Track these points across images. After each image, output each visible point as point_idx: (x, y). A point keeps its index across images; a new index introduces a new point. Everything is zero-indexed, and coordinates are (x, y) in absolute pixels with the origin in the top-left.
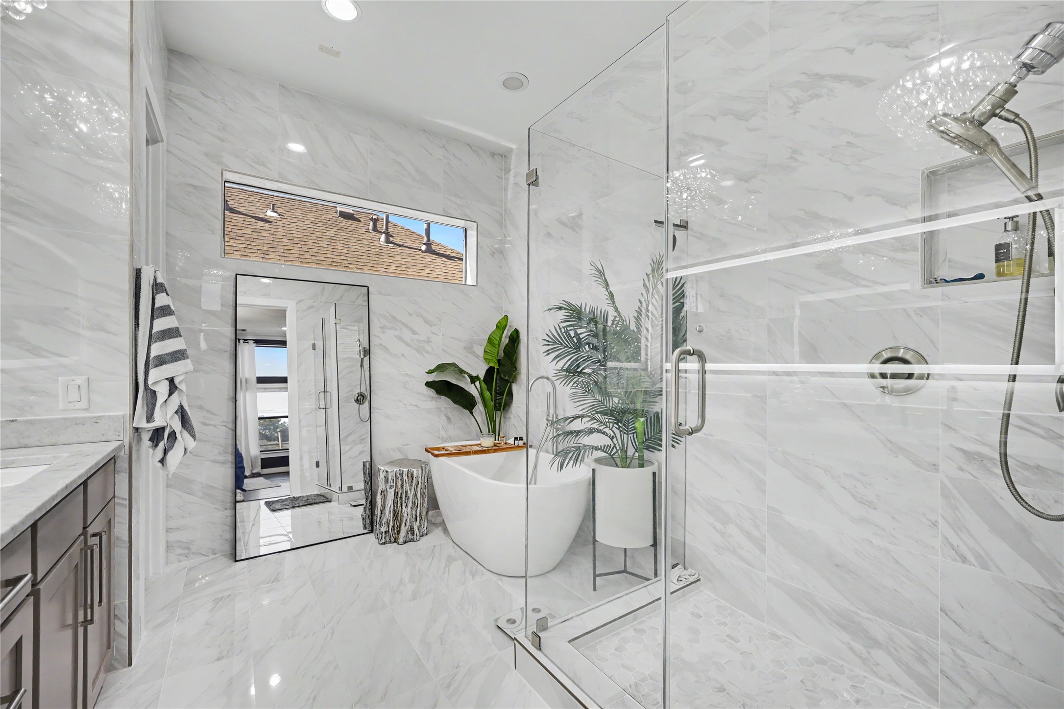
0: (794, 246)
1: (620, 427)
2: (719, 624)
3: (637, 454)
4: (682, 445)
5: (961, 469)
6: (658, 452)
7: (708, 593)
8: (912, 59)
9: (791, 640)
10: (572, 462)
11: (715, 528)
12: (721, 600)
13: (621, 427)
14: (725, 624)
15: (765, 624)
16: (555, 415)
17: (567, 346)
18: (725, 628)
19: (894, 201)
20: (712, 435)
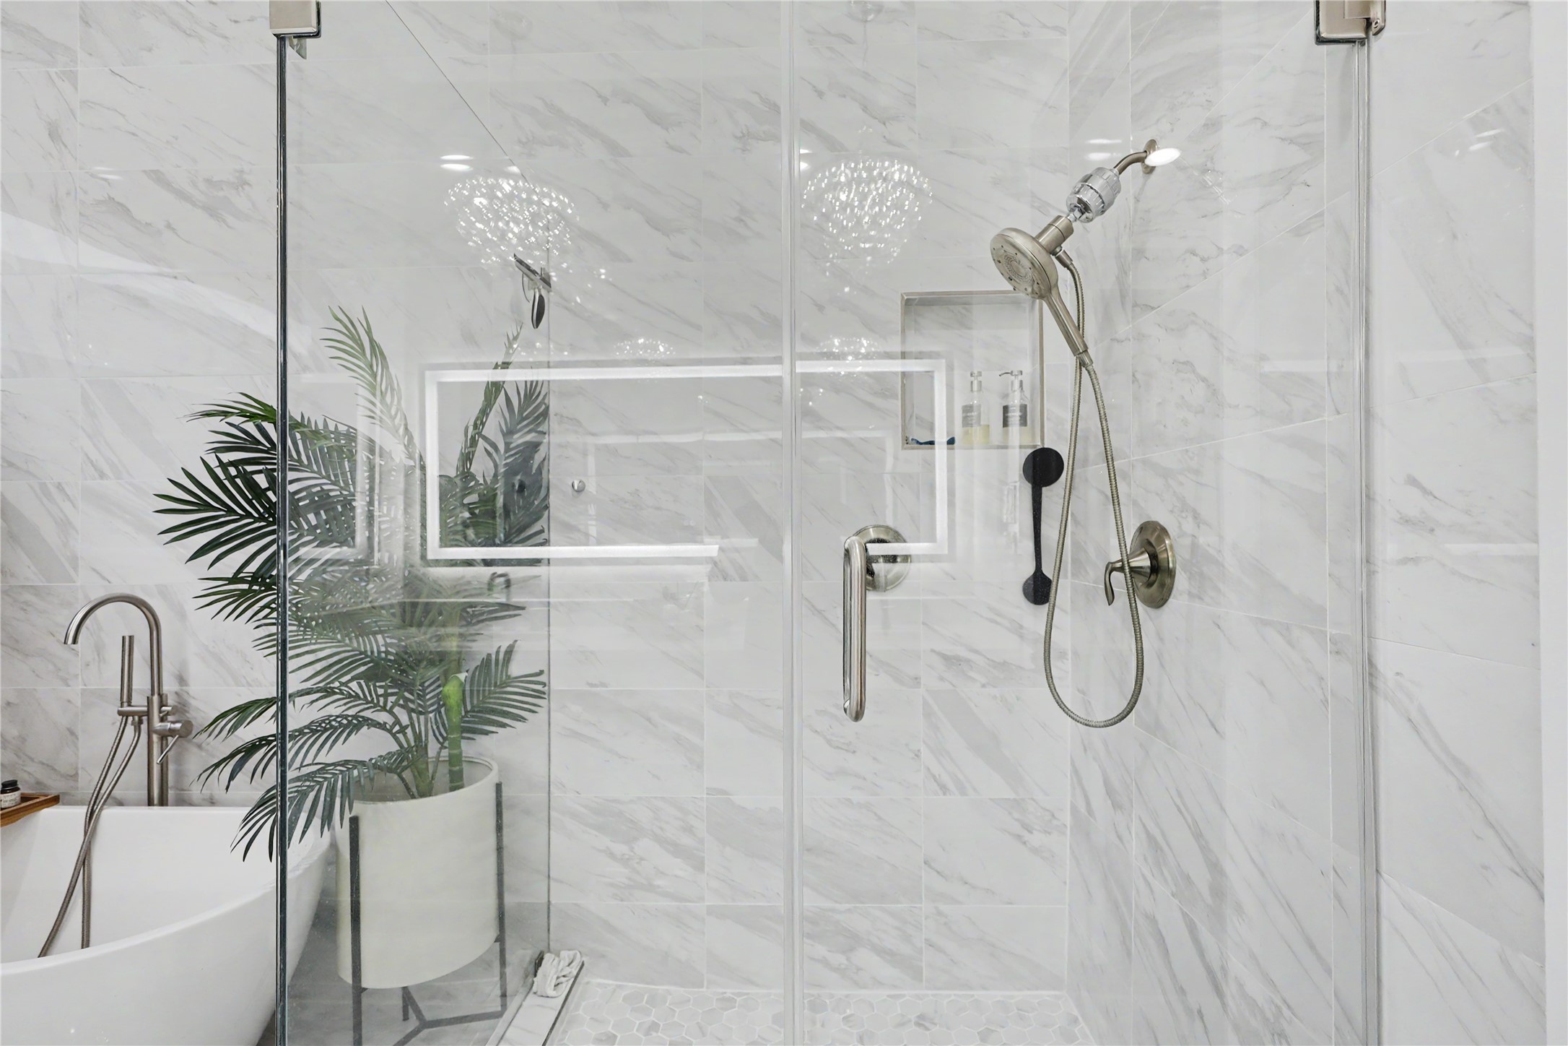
0: (745, 361)
1: (406, 700)
2: (647, 1033)
3: (445, 753)
4: (542, 713)
5: (942, 679)
6: (483, 737)
7: (599, 980)
8: (889, 142)
9: (748, 994)
10: (317, 821)
11: (612, 855)
12: (625, 984)
13: (412, 701)
14: (654, 1027)
15: (704, 989)
16: (156, 698)
17: (249, 515)
18: (659, 1034)
19: (871, 326)
20: (604, 685)
